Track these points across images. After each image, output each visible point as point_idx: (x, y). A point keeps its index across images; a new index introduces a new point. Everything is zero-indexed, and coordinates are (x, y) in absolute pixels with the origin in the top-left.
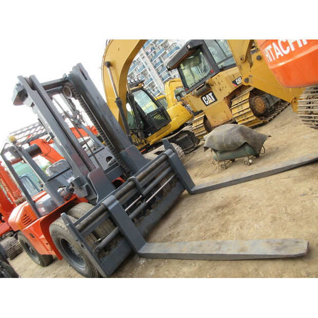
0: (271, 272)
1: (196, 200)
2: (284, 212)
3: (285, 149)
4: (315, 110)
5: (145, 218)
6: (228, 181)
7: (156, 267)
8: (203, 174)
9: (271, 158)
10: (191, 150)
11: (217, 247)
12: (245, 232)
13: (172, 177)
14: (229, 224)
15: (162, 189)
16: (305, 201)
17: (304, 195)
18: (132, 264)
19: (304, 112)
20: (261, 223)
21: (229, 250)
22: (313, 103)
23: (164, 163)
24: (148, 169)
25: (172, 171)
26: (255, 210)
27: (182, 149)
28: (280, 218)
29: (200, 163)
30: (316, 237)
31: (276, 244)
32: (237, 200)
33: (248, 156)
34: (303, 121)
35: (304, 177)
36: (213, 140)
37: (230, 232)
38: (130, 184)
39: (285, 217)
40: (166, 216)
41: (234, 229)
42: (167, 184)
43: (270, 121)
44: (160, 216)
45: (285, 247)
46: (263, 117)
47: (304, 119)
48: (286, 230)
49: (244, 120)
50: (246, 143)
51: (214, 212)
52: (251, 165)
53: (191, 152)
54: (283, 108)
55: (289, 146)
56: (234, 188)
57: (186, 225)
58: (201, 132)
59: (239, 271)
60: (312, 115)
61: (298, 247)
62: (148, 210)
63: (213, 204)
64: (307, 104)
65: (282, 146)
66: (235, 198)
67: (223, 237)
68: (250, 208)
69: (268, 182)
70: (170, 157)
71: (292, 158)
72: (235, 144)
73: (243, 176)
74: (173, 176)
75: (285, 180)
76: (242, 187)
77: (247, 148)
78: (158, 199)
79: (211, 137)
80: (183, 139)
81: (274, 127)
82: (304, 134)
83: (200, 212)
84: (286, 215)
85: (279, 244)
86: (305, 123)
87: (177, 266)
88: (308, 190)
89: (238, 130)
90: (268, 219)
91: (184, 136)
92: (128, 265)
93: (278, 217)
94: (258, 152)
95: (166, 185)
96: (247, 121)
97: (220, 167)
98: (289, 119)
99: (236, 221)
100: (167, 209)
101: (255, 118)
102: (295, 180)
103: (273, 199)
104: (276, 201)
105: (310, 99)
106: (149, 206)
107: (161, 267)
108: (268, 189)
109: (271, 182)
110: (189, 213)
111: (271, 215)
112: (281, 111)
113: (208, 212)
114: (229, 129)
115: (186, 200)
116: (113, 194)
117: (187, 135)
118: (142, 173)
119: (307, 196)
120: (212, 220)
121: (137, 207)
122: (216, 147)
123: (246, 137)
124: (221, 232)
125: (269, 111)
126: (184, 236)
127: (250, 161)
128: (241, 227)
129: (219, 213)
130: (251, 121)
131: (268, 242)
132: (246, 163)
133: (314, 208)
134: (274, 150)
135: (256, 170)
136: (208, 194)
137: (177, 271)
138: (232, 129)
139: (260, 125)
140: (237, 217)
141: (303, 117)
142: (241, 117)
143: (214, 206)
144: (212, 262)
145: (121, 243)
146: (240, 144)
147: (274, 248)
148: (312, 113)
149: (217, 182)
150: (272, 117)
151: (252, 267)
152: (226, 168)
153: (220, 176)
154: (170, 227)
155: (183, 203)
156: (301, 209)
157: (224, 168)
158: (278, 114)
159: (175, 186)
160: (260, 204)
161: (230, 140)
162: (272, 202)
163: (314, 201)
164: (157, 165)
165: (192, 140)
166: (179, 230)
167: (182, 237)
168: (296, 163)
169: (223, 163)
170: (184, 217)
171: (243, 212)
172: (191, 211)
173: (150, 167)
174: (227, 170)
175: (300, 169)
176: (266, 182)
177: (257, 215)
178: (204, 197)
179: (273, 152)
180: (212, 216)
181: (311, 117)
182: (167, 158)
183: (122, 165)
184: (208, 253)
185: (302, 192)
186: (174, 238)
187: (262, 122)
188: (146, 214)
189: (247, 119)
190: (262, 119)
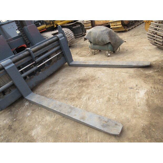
0: (94, 139)
1: (71, 70)
2: (116, 96)
3: (131, 52)
4: (159, 33)
5: (35, 77)
6: (92, 64)
7: (33, 110)
8: (81, 54)
9: (121, 56)
10: (80, 36)
11: (69, 110)
12: (90, 103)
13: (59, 53)
14: (83, 94)
15: (51, 59)
16: (131, 93)
17: (131, 88)
18: (21, 104)
19: (152, 32)
20: (101, 100)
21: (75, 115)
22: (160, 27)
23: (56, 42)
24: (42, 45)
25: (60, 49)
26: (101, 89)
27: (74, 34)
28: (113, 100)
29: (82, 46)
30: (128, 122)
31: (104, 121)
32: (93, 78)
33: (109, 51)
34: (148, 37)
35: (135, 76)
36: (91, 35)
37: (81, 100)
38: (26, 53)
39: (116, 101)
40: (51, 76)
41: (84, 98)
42: (56, 56)
43: (129, 30)
44: (46, 76)
45: (108, 125)
46: (126, 27)
47: (149, 36)
48: (113, 110)
49: (114, 25)
50: (110, 43)
51: (78, 83)
52: (109, 57)
53: (80, 37)
54: (139, 24)
55: (134, 51)
56: (94, 69)
57: (59, 86)
58: (88, 26)
59: (77, 131)
60: (155, 36)
61: (116, 129)
62: (38, 72)
63: (79, 77)
64: (156, 26)
65: (130, 50)
66: (92, 77)
67: (77, 102)
68: (98, 87)
69: (114, 72)
70: (60, 39)
71: (133, 60)
72: (103, 41)
73: (101, 64)
74: (61, 52)
75: (124, 74)
76: (99, 70)
77: (110, 46)
78: (47, 65)
79: (90, 32)
80: (77, 28)
81: (129, 35)
82: (145, 46)
83: (70, 80)
84: (116, 99)
85: (105, 121)
86: (149, 39)
87: (44, 114)
88: (135, 85)
89: (108, 32)
90: (106, 98)
91: (78, 26)
92: (18, 103)
93: (112, 99)
94: (115, 50)
95: (54, 57)
96: (116, 27)
97: (91, 53)
98: (140, 33)
99: (88, 93)
100: (52, 73)
101: (121, 26)
102: (130, 76)
103: (113, 85)
104: (115, 87)
105: (159, 23)
106: (39, 69)
107: (35, 111)
108: (112, 77)
109: (116, 73)
110: (64, 78)
111: (108, 96)
112: (137, 26)
113: (74, 81)
114: (103, 30)
115: (65, 68)
116: (11, 58)
117: (80, 26)
118: (37, 47)
119: (133, 90)
120: (75, 88)
121: (31, 69)
122: (92, 40)
123: (111, 39)
124: (76, 98)
125: (131, 24)
126: (55, 93)
127: (109, 54)
128: (89, 99)
129: (80, 84)
130: (118, 28)
131: (99, 118)
132: (106, 55)
133: (134, 100)
134: (125, 51)
135: (110, 62)
136: (79, 68)
137: (43, 117)
138: (104, 31)
139: (123, 32)
140: (89, 90)
141: (149, 35)
142: (113, 23)
143: (79, 78)
144: (65, 118)
145: (13, 91)
146: (106, 42)
147: (102, 124)
148: (156, 34)
149: (86, 63)
150: (131, 28)
151: (85, 131)
152: (94, 54)
153: (89, 58)
154: (50, 85)
155: (63, 70)
156: (127, 98)
157: (93, 54)
158: (134, 27)
159: (60, 59)
160: (105, 86)
161: (101, 38)
162: (112, 87)
163: (136, 95)
164: (50, 43)
165: (82, 30)
166: (55, 88)
167: (54, 94)
168: (134, 65)
169: (93, 51)
170: (60, 80)
171: (93, 88)
172: (65, 77)
173: (44, 44)
174: (95, 56)
175: (135, 69)
176: (113, 71)
177: (100, 93)
178: (76, 70)
179: (124, 52)
180: (76, 85)
181: (154, 37)
182: (58, 40)
183: (24, 37)
184: (63, 113)
185: (131, 86)
186: (50, 93)
187: (124, 30)
188: (36, 75)
189: (117, 25)
190: (125, 28)
